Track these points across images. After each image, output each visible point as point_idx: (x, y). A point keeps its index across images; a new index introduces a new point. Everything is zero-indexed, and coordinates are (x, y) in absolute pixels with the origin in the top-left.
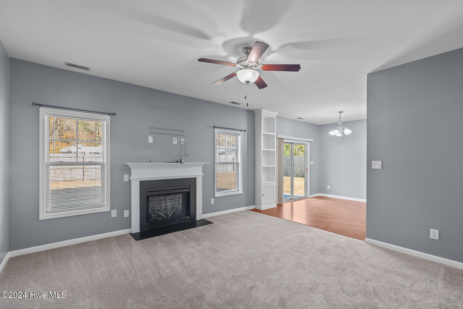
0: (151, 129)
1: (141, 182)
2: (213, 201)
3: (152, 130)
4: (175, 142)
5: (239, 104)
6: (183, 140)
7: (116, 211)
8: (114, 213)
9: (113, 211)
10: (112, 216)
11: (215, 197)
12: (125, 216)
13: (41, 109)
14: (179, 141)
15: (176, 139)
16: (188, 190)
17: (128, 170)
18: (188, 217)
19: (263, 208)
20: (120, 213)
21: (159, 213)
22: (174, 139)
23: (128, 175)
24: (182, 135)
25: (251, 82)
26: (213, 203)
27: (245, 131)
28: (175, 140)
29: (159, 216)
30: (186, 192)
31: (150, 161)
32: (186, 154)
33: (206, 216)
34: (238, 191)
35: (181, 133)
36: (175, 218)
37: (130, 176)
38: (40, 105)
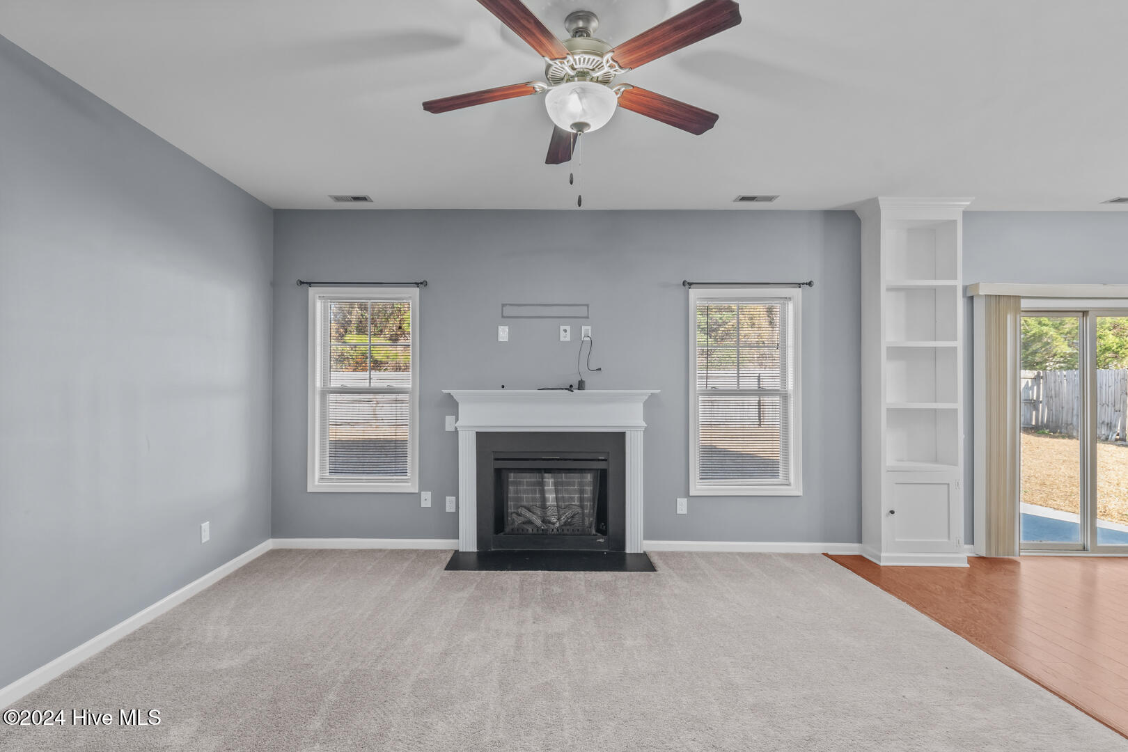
0: (504, 308)
1: (480, 435)
2: (682, 506)
3: (509, 311)
4: (565, 337)
5: (769, 199)
6: (586, 329)
7: (429, 493)
8: (427, 500)
9: (423, 493)
10: (423, 505)
11: (691, 494)
12: (448, 510)
13: (313, 291)
14: (576, 332)
15: (568, 328)
16: (602, 465)
17: (451, 405)
18: (601, 540)
19: (887, 558)
20: (439, 502)
21: (528, 514)
22: (562, 328)
23: (454, 417)
24: (585, 315)
25: (592, 129)
26: (685, 511)
27: (810, 284)
28: (565, 331)
29: (530, 522)
30: (597, 470)
31: (503, 387)
32: (594, 367)
33: (651, 546)
34: (787, 485)
35: (582, 311)
36: (567, 535)
37: (457, 420)
38: (310, 284)
